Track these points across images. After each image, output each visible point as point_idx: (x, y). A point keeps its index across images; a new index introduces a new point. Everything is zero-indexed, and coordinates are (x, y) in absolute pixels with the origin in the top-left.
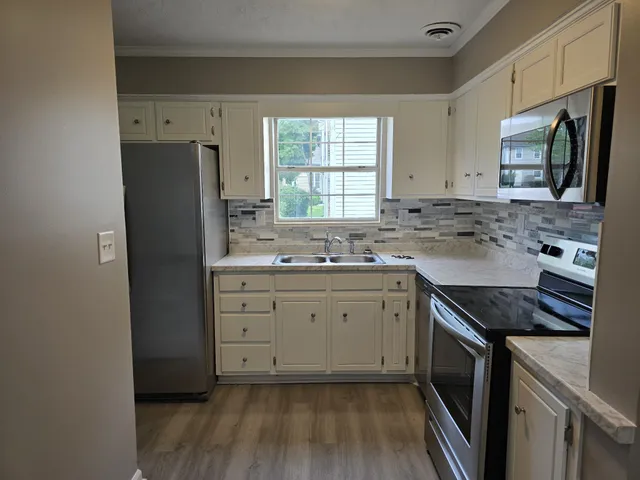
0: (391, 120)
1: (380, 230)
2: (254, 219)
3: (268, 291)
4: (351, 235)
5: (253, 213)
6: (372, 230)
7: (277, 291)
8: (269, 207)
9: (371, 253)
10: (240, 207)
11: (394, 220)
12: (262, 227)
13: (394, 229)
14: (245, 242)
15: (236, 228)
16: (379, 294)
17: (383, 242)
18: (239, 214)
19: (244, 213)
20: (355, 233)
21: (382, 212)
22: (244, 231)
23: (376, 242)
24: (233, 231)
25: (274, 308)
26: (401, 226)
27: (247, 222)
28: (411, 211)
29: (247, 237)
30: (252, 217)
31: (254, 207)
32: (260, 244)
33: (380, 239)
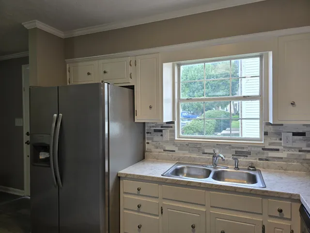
0: (271, 54)
1: (264, 149)
2: (162, 135)
3: (158, 198)
4: (236, 152)
5: (161, 131)
6: (256, 149)
7: (164, 199)
8: (172, 127)
9: (255, 170)
10: (153, 127)
11: (278, 141)
12: (167, 142)
13: (278, 150)
14: (156, 152)
15: (150, 141)
16: (259, 219)
17: (267, 160)
18: (152, 132)
19: (155, 131)
20: (240, 151)
21: (266, 134)
22: (154, 143)
23: (260, 159)
24: (148, 143)
25: (162, 213)
26: (284, 147)
27: (157, 137)
28: (294, 134)
29: (157, 148)
30: (160, 134)
31: (162, 127)
32: (165, 154)
33: (264, 157)
